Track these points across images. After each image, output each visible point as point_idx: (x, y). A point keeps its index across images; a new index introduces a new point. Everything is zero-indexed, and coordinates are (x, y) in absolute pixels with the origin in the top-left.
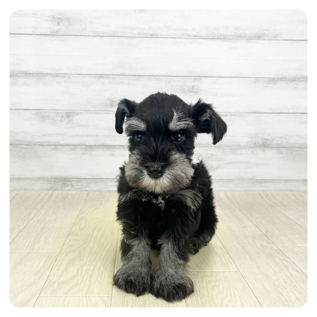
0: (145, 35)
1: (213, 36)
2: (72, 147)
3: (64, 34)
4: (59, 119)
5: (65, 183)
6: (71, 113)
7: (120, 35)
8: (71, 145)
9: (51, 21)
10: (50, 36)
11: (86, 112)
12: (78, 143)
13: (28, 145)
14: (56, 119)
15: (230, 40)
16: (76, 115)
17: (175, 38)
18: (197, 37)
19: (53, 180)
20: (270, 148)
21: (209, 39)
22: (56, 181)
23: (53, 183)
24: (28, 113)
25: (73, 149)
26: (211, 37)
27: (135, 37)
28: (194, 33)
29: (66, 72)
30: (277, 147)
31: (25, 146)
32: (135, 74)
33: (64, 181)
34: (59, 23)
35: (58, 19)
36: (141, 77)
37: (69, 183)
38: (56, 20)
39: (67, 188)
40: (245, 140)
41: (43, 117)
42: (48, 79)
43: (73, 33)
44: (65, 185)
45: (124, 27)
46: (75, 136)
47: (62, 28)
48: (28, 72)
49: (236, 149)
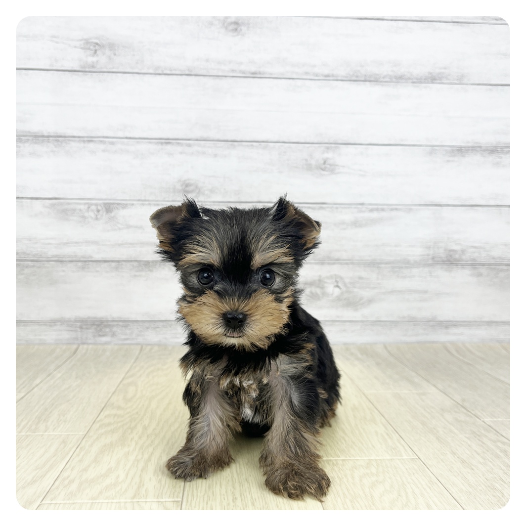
0: (244, 73)
1: (357, 77)
2: (113, 264)
3: (105, 70)
4: (92, 214)
5: (101, 330)
6: (113, 204)
7: (201, 73)
8: (112, 261)
9: (82, 48)
10: (80, 73)
11: (140, 202)
12: (124, 258)
13: (37, 261)
14: (86, 214)
15: (386, 83)
16: (123, 208)
17: (293, 79)
18: (331, 78)
19: (78, 324)
20: (460, 266)
21: (350, 81)
22: (84, 327)
23: (79, 330)
24: (38, 205)
25: (117, 268)
26: (354, 78)
27: (226, 76)
28: (326, 72)
29: (105, 135)
30: (472, 265)
31: (30, 263)
32: (226, 138)
33: (98, 325)
34: (96, 51)
35: (94, 46)
36: (236, 143)
37: (107, 330)
38: (91, 47)
39: (104, 339)
40: (417, 253)
41: (64, 211)
42: (74, 145)
43: (121, 70)
44: (101, 333)
45: (207, 60)
46: (121, 245)
47: (101, 60)
48: (40, 134)
49: (402, 267)
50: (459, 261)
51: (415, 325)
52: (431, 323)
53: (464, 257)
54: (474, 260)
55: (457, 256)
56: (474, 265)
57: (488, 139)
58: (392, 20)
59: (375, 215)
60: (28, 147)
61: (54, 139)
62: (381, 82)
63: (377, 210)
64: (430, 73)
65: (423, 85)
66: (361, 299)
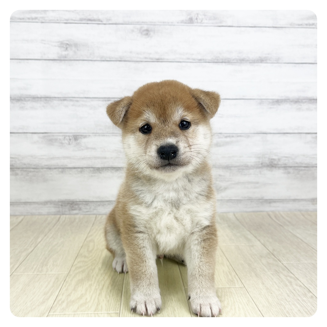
0: (152, 59)
1: (218, 60)
2: (79, 170)
3: (72, 59)
4: (66, 142)
5: (73, 206)
6: (79, 135)
7: (127, 59)
8: (79, 168)
9: (59, 47)
10: (58, 61)
11: (94, 134)
12: (85, 166)
13: (36, 168)
14: (63, 142)
15: (235, 63)
16: (84, 138)
17: (180, 62)
18: (202, 61)
19: (60, 204)
20: (277, 168)
21: (214, 62)
22: (63, 205)
23: (60, 206)
24: (36, 137)
25: (81, 172)
26: (216, 61)
27: (142, 61)
28: (200, 57)
29: (73, 96)
31: (32, 170)
33: (71, 204)
34: (67, 48)
35: (66, 45)
37: (77, 206)
38: (64, 46)
39: (75, 212)
40: (252, 161)
41: (51, 140)
42: (56, 102)
43: (81, 58)
44: (73, 208)
45: (131, 52)
46: (83, 159)
47: (70, 53)
48: (36, 96)
49: (244, 169)
50: (277, 165)
51: (251, 202)
52: (261, 201)
53: (280, 163)
54: (285, 164)
55: (276, 162)
56: (285, 167)
57: (294, 95)
58: (237, 27)
59: (228, 139)
60: (29, 104)
61: (44, 99)
62: (232, 62)
63: (229, 136)
64: (260, 57)
65: (256, 64)
66: (220, 188)
